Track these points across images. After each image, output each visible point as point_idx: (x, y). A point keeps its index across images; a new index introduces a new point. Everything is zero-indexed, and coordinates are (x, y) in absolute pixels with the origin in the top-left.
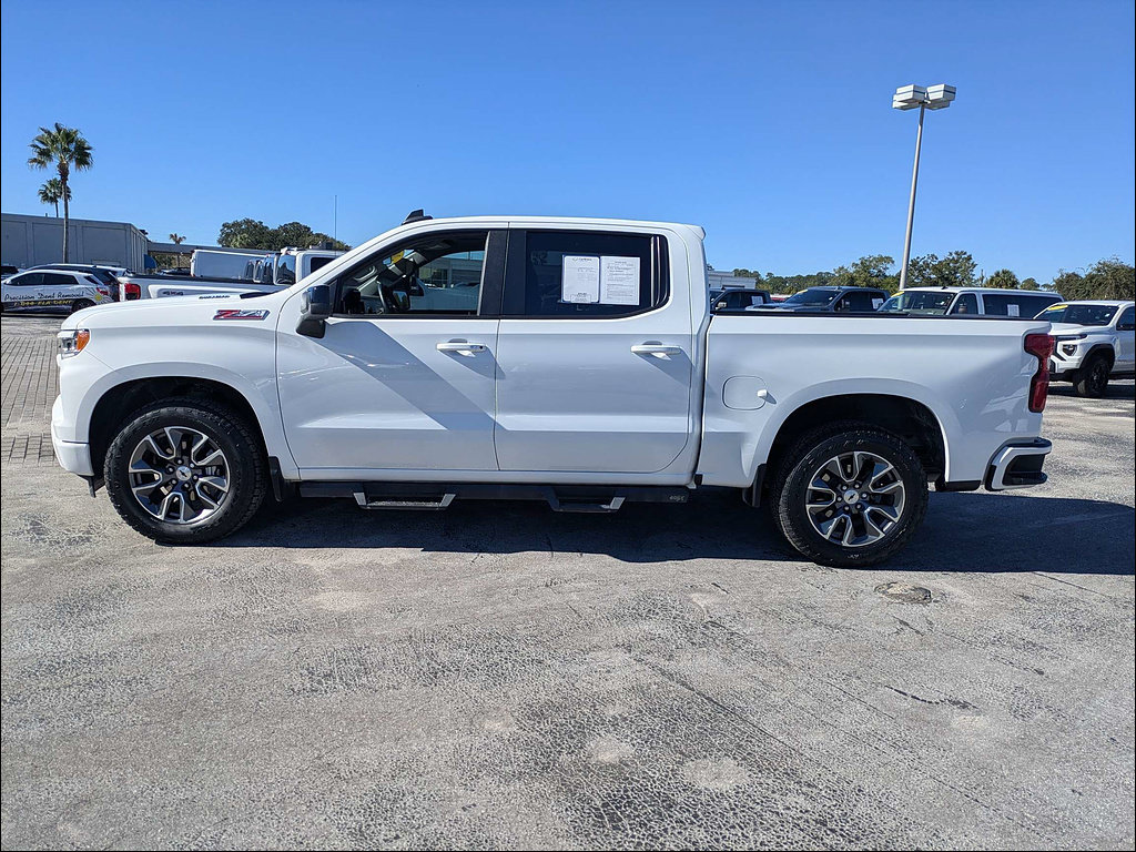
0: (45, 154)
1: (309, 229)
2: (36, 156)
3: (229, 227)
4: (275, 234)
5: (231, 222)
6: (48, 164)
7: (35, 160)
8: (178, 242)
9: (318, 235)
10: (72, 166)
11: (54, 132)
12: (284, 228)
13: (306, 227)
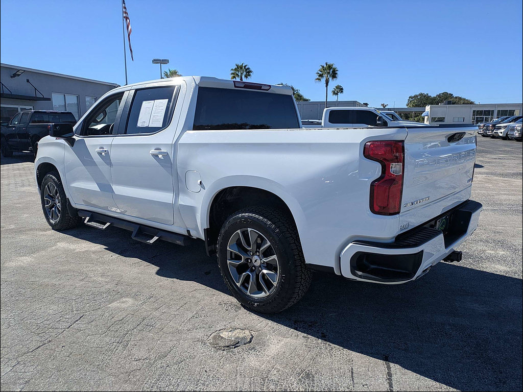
0: (321, 76)
1: (452, 95)
2: (317, 77)
3: (412, 98)
4: (434, 99)
5: (413, 95)
6: (322, 79)
7: (317, 79)
8: (384, 107)
9: (456, 97)
10: (330, 79)
11: (325, 66)
12: (439, 96)
13: (450, 94)
